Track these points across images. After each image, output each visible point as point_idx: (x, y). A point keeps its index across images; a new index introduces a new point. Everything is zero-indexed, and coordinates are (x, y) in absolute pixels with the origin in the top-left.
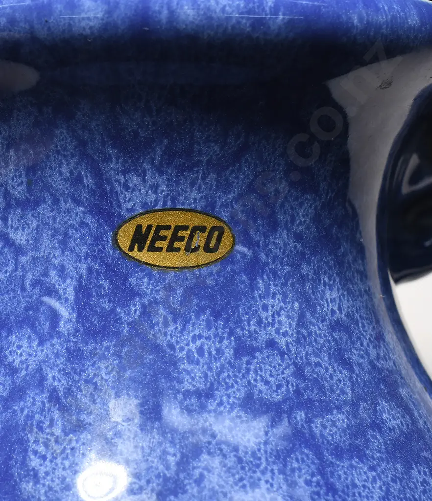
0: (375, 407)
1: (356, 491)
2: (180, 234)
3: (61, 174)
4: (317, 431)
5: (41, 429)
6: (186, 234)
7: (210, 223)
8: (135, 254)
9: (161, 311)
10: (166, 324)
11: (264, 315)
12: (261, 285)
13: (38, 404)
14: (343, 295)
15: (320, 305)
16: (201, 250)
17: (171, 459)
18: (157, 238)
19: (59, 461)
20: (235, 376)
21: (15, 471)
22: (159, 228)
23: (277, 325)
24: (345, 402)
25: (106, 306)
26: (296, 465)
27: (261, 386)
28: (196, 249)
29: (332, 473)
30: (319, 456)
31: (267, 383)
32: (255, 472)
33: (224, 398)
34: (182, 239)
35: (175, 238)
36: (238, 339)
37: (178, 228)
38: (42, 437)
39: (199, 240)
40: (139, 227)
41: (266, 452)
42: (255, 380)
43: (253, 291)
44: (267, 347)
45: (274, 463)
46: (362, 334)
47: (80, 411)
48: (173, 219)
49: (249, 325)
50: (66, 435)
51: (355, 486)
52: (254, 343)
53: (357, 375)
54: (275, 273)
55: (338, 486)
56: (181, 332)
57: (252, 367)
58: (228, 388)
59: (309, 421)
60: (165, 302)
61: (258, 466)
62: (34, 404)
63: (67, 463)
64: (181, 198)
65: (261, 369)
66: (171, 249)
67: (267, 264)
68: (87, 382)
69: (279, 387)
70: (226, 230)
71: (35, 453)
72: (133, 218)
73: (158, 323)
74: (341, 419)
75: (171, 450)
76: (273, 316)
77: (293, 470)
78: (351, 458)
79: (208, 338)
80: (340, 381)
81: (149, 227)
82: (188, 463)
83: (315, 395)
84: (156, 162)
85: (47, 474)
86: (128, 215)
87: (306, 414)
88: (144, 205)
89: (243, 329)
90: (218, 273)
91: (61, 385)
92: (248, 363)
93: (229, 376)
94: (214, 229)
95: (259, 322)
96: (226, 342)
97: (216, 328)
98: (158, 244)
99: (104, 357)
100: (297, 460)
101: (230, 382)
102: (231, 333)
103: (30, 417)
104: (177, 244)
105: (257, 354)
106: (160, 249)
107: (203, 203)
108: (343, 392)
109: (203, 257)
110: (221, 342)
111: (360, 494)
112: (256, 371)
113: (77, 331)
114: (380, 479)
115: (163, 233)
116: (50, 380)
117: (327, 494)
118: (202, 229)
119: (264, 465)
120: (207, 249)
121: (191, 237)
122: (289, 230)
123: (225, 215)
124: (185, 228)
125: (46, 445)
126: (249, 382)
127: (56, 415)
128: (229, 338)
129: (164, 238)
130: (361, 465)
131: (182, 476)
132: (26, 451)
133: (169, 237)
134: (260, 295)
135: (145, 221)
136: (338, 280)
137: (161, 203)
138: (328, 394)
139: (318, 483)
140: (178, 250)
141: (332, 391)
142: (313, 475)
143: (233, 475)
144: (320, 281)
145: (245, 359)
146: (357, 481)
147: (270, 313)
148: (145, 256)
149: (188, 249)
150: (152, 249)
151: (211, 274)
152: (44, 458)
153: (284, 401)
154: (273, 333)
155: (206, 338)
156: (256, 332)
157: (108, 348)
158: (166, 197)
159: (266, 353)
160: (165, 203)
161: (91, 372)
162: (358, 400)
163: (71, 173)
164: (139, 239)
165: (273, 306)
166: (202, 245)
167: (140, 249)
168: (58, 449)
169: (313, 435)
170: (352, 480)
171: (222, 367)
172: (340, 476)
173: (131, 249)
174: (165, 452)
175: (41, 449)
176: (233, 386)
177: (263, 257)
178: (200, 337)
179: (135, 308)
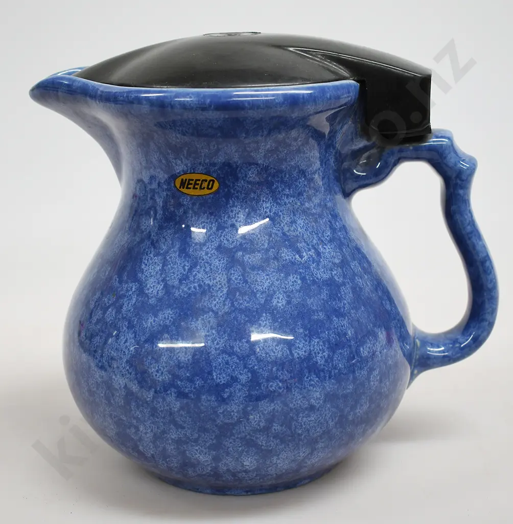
0: (279, 251)
1: (257, 283)
2: (198, 182)
3: (155, 158)
4: (246, 260)
5: (147, 254)
6: (200, 182)
7: (209, 178)
8: (182, 189)
9: (191, 212)
10: (192, 217)
11: (231, 214)
12: (231, 202)
13: (148, 245)
14: (273, 205)
15: (259, 210)
16: (206, 189)
17: (186, 268)
18: (189, 184)
19: (151, 266)
20: (216, 238)
21: (137, 269)
22: (189, 180)
23: (236, 218)
24: (263, 249)
25: (172, 209)
26: (233, 272)
27: (225, 242)
28: (204, 188)
29: (248, 276)
30: (244, 269)
31: (228, 240)
32: (216, 274)
33: (210, 246)
34: (198, 184)
35: (196, 184)
36: (219, 223)
37: (197, 180)
38: (147, 257)
39: (205, 185)
40: (182, 180)
41: (222, 267)
42: (223, 240)
43: (227, 205)
44: (231, 226)
45: (224, 271)
46: (282, 221)
47: (160, 248)
48: (194, 177)
49: (224, 218)
50: (154, 257)
51: (256, 281)
52: (225, 225)
53: (273, 238)
54: (238, 197)
55: (249, 280)
56: (197, 220)
57: (223, 234)
58: (212, 242)
59: (243, 256)
60: (192, 209)
61: (217, 272)
62: (146, 245)
63: (153, 267)
64: (197, 169)
65: (227, 235)
66: (194, 188)
67: (234, 194)
68: (163, 238)
69: (233, 242)
70: (216, 181)
71: (144, 263)
72: (180, 176)
73: (189, 217)
74: (259, 256)
75: (187, 264)
76: (235, 214)
77: (231, 274)
78: (259, 270)
79: (207, 223)
80: (263, 240)
81: (186, 180)
82: (192, 269)
83: (248, 246)
84: (185, 156)
85: (146, 271)
86: (178, 175)
87: (242, 253)
88: (183, 171)
89: (222, 219)
90: (213, 198)
91: (155, 239)
92: (222, 233)
93: (213, 238)
94: (210, 181)
95: (229, 217)
96: (214, 224)
97: (211, 219)
98: (189, 186)
99: (170, 229)
100: (234, 271)
101: (213, 240)
102: (217, 221)
103: (145, 250)
104: (196, 186)
105: (226, 229)
106: (190, 188)
107: (205, 171)
108: (263, 245)
109: (206, 192)
110: (212, 224)
111: (258, 284)
112: (224, 236)
113: (162, 218)
114: (270, 279)
115: (191, 182)
116: (152, 237)
117: (243, 283)
118: (206, 181)
119: (220, 271)
120: (208, 188)
121: (202, 184)
122: (244, 180)
123: (215, 175)
124: (199, 180)
125: (148, 260)
126: (221, 240)
127: (152, 249)
128: (215, 223)
129: (191, 184)
130: (262, 273)
131: (189, 274)
132: (141, 262)
133: (193, 184)
134: (230, 207)
135: (184, 177)
136: (271, 199)
137: (189, 171)
138: (255, 245)
139: (240, 279)
140: (197, 188)
141: (257, 244)
142: (239, 276)
143: (207, 275)
144: (260, 199)
145: (220, 231)
146: (258, 279)
147: (234, 213)
148: (185, 190)
149: (201, 188)
150: (187, 188)
151: (210, 198)
152: (146, 265)
153: (234, 248)
154: (234, 221)
155: (206, 223)
156: (227, 221)
157: (171, 225)
158: (190, 168)
159: (230, 229)
160: (191, 171)
161: (165, 234)
162: (270, 248)
163: (158, 158)
164: (183, 184)
165: (235, 211)
166: (206, 187)
167: (183, 188)
168: (151, 262)
169: (243, 261)
170: (256, 279)
171: (211, 234)
172: (251, 277)
173: (180, 188)
174: (185, 265)
175: (146, 262)
176: (214, 241)
177: (232, 191)
178: (204, 222)
179: (181, 210)
